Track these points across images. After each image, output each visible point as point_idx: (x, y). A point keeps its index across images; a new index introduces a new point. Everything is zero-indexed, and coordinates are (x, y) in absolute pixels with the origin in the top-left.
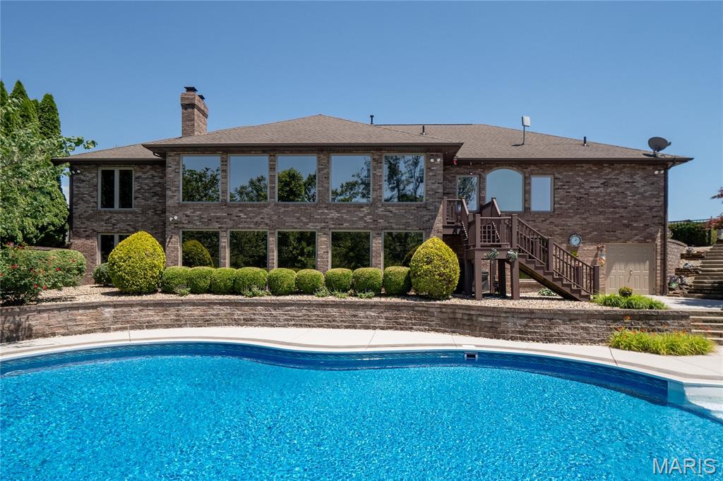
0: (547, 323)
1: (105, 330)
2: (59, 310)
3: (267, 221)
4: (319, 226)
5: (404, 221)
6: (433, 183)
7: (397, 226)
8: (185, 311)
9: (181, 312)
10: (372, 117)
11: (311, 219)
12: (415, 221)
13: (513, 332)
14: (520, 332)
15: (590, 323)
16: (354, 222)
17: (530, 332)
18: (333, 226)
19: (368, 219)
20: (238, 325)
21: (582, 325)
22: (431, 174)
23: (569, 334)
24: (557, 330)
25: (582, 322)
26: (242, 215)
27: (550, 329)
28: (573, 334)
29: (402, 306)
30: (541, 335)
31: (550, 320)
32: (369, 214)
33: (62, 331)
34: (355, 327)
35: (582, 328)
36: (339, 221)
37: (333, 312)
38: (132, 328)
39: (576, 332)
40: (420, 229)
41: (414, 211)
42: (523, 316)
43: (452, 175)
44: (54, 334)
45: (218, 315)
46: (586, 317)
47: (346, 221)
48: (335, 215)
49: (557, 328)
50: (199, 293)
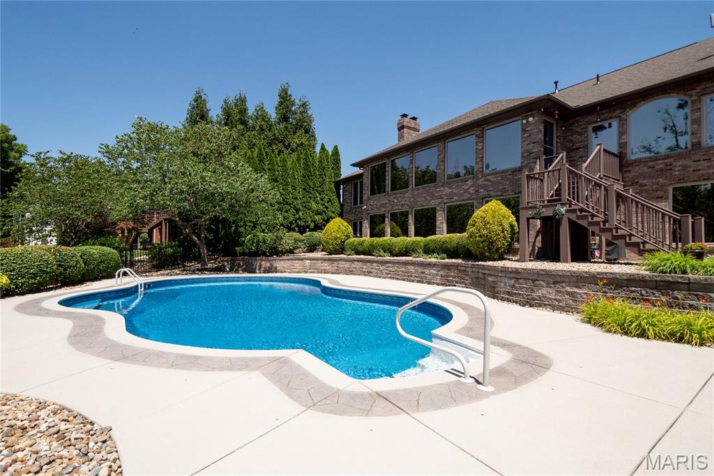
0: (530, 284)
1: (306, 272)
2: (288, 260)
3: (407, 202)
4: (438, 201)
5: (501, 187)
6: (528, 144)
7: (495, 194)
8: (342, 264)
9: (339, 265)
10: (556, 83)
11: (433, 197)
12: (510, 186)
13: (504, 292)
14: (509, 293)
15: (578, 287)
16: (461, 195)
17: (516, 294)
18: (446, 201)
19: (471, 191)
20: (364, 275)
21: (568, 289)
22: (525, 135)
23: (551, 299)
24: (540, 293)
25: (570, 286)
26: (395, 201)
27: (533, 291)
28: (555, 299)
29: (451, 265)
30: (523, 298)
31: (534, 281)
32: (472, 186)
33: (289, 271)
34: (422, 282)
35: (568, 293)
36: (450, 196)
37: (411, 268)
38: (317, 272)
39: (560, 298)
40: (515, 193)
41: (509, 177)
42: (512, 275)
43: (582, 127)
44: (285, 272)
45: (356, 268)
46: (575, 280)
47: (455, 195)
48: (448, 191)
49: (540, 291)
50: (359, 255)
